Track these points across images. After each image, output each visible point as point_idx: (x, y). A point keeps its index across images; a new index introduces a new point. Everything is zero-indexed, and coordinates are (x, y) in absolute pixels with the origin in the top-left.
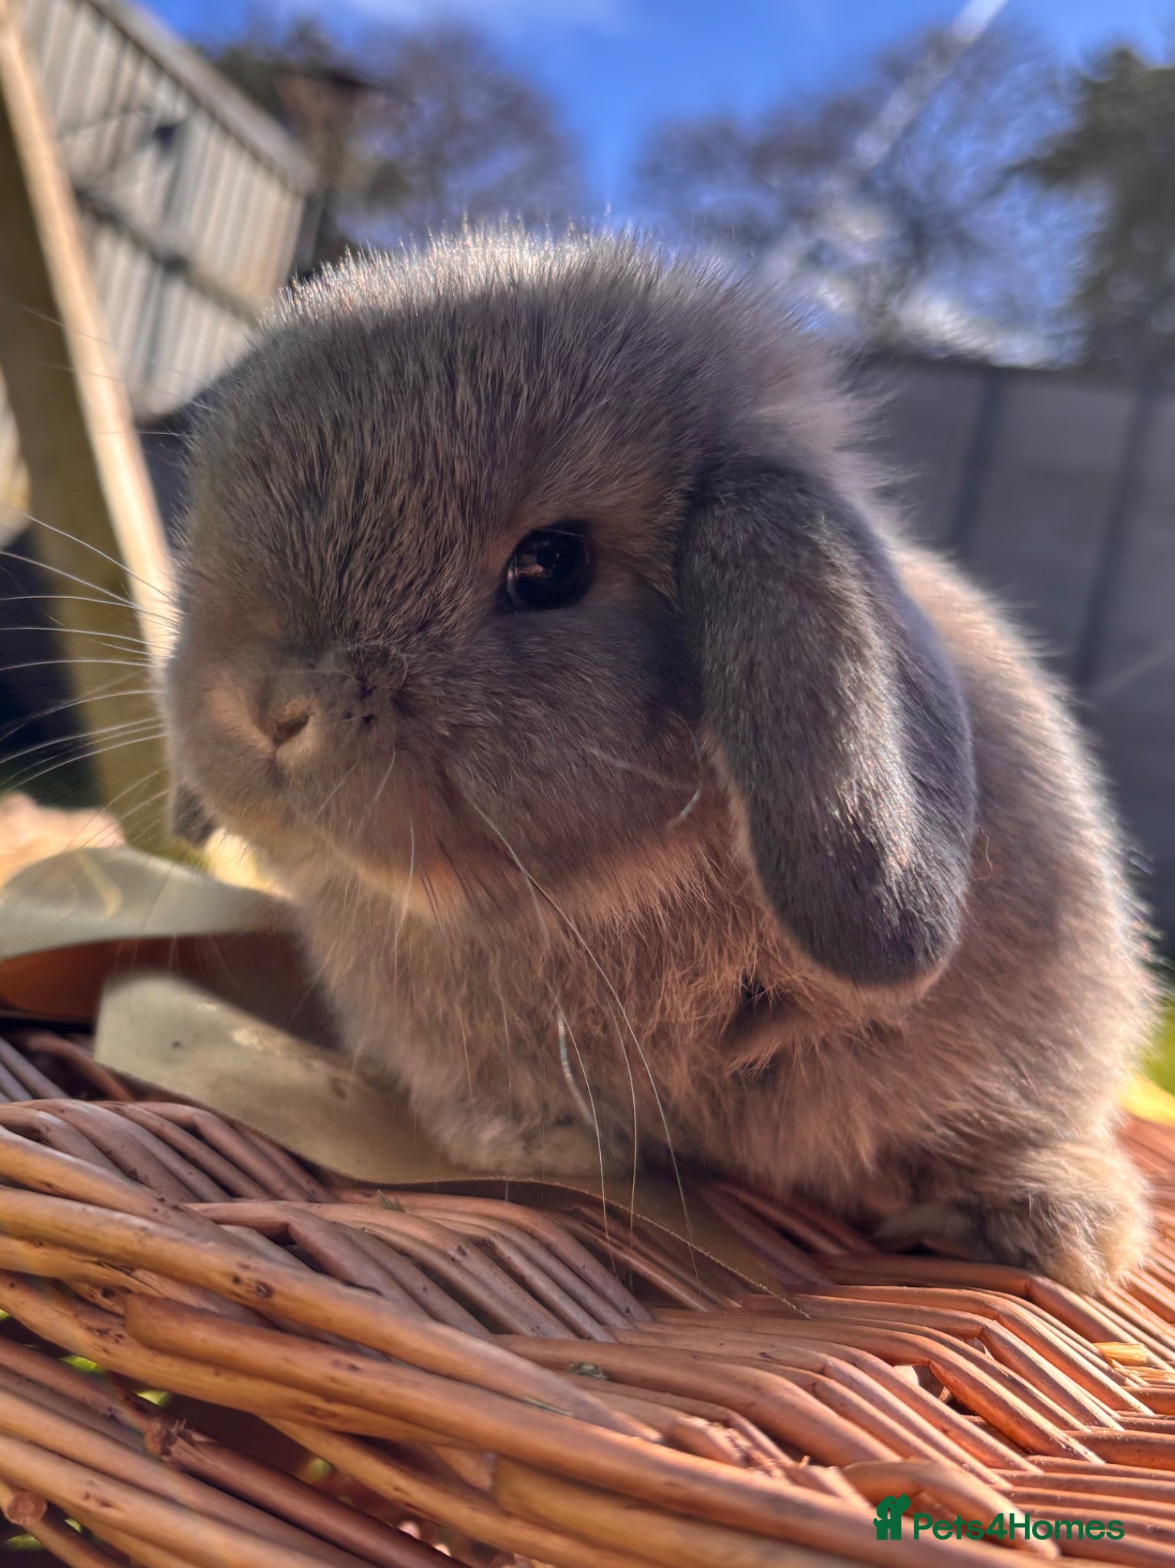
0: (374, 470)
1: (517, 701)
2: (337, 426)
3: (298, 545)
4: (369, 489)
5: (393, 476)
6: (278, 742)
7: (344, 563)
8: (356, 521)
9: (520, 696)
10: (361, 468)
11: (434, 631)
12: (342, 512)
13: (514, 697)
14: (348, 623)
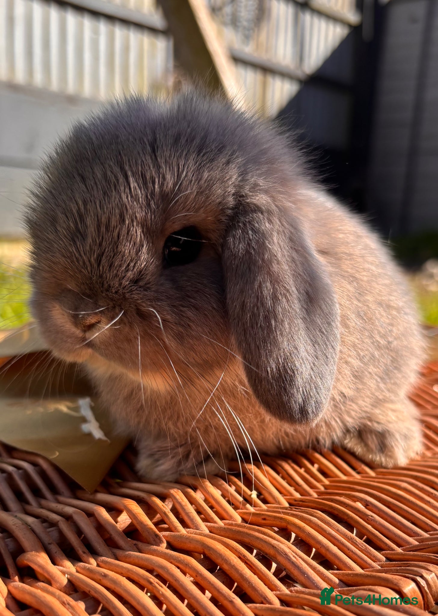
0: (104, 220)
1: (182, 308)
2: (85, 203)
3: (77, 255)
4: (103, 229)
5: (113, 223)
6: (85, 331)
7: (99, 261)
8: (100, 245)
9: (183, 306)
10: (98, 220)
11: (141, 283)
12: (94, 241)
13: (180, 307)
14: (106, 285)
